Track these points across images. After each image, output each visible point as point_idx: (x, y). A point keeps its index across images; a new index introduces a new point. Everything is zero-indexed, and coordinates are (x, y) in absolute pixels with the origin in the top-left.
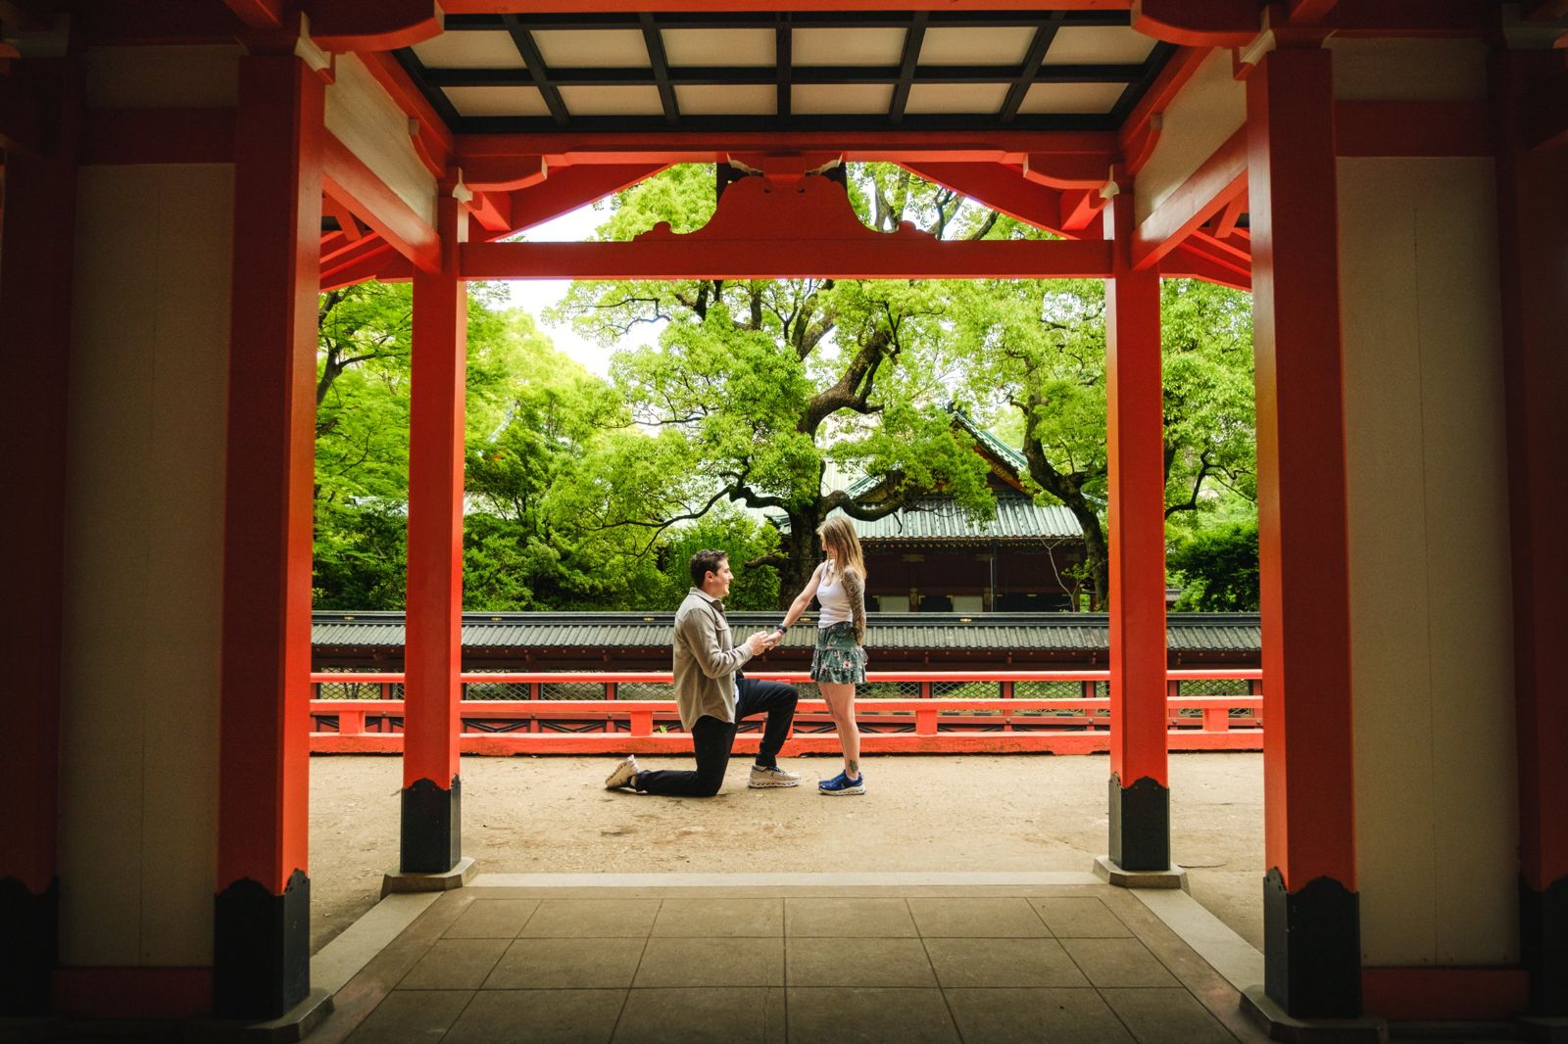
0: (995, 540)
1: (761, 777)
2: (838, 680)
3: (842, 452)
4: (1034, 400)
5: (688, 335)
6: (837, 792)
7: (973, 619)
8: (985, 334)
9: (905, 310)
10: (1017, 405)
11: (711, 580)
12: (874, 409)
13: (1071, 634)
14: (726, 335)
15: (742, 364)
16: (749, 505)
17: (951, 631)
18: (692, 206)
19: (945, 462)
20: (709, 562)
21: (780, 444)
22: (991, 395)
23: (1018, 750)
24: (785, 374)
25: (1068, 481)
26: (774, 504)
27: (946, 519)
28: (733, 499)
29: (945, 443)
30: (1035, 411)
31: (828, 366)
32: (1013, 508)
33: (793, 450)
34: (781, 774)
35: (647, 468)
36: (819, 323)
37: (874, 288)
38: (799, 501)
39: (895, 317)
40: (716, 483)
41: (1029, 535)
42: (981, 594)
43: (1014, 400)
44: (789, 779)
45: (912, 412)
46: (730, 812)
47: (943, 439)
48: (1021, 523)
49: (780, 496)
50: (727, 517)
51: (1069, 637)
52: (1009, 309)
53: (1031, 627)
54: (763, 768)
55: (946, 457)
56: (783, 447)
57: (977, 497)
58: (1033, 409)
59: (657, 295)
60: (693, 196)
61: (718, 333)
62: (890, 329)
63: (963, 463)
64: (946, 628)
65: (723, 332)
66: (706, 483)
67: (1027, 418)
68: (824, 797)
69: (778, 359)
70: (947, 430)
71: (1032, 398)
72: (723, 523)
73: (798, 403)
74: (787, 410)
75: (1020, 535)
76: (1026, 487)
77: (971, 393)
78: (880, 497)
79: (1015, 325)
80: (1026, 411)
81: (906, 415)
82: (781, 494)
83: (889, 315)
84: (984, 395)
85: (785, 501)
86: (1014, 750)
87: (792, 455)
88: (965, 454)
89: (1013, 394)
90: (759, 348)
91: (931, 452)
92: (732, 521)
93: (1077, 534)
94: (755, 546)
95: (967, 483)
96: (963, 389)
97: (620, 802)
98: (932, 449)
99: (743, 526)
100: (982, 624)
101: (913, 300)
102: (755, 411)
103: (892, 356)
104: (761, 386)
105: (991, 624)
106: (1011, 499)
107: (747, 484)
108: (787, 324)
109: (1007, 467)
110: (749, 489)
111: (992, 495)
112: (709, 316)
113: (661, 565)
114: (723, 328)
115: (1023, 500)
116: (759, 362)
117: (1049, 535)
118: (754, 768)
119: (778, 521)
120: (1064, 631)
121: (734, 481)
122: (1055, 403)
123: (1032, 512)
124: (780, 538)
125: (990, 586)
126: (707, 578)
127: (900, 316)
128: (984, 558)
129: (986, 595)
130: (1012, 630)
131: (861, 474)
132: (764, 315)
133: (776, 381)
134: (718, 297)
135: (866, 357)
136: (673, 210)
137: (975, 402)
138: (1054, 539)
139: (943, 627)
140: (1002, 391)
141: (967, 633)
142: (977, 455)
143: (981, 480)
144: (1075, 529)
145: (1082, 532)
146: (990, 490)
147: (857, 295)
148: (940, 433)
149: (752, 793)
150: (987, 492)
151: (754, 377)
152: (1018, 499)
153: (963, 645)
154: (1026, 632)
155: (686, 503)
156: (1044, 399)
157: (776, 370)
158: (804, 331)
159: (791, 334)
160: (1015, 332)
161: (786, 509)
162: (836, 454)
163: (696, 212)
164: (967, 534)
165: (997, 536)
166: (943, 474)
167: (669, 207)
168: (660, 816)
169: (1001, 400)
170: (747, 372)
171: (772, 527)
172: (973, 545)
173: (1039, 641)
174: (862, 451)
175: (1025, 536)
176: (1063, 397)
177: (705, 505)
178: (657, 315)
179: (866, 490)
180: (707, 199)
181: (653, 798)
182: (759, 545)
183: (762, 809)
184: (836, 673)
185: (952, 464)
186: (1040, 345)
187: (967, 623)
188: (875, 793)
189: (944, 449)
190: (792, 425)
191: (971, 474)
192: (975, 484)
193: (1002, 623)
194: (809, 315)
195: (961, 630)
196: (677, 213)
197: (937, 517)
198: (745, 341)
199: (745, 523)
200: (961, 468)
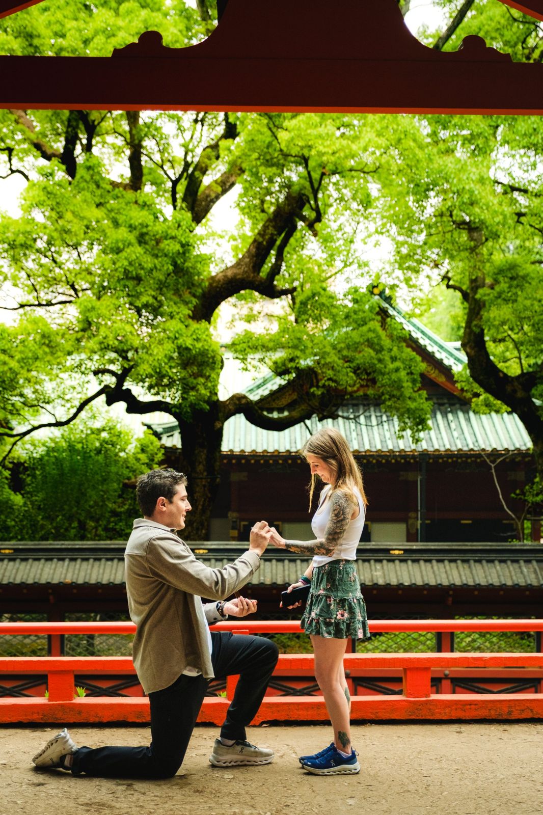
0: (424, 455)
1: (228, 753)
2: (329, 633)
3: (245, 345)
4: (476, 284)
5: (55, 195)
6: (325, 771)
7: (406, 551)
8: (427, 197)
9: (330, 167)
10: (454, 288)
11: (164, 509)
12: (285, 292)
13: (525, 570)
14: (102, 196)
15: (123, 233)
16: (129, 410)
17: (378, 566)
18: (57, 28)
19: (372, 358)
20: (164, 486)
21: (171, 335)
22: (422, 276)
23: (529, 715)
24: (178, 247)
25: (516, 384)
26: (161, 410)
27: (364, 428)
28: (109, 402)
29: (371, 335)
30: (478, 296)
31: (222, 237)
32: (445, 415)
33: (189, 342)
34: (252, 749)
35: (5, 363)
36: (216, 182)
37: (292, 139)
38: (192, 406)
39: (316, 176)
40: (88, 382)
41: (465, 449)
42: (404, 520)
43: (451, 283)
44: (262, 754)
45: (331, 297)
46: (198, 799)
47: (370, 330)
48: (456, 434)
49: (168, 400)
50: (97, 425)
51: (522, 572)
52: (459, 166)
53: (476, 561)
54: (231, 742)
55: (373, 353)
56: (176, 338)
57: (409, 402)
58: (476, 293)
59: (10, 143)
60: (59, 15)
61: (93, 193)
62: (308, 192)
63: (394, 359)
64: (372, 562)
65: (99, 192)
66: (74, 383)
67: (466, 305)
68: (310, 777)
69: (169, 228)
70: (374, 319)
71: (472, 281)
72: (93, 433)
73: (191, 285)
74: (177, 292)
75: (454, 449)
76: (462, 390)
77: (399, 273)
78: (284, 401)
79: (467, 187)
80: (465, 296)
81: (324, 300)
82: (171, 396)
83: (309, 173)
84: (413, 276)
85: (175, 406)
86: (524, 716)
87: (187, 349)
88: (395, 349)
89: (450, 275)
90: (145, 213)
91: (355, 347)
92: (104, 430)
93: (523, 448)
94: (132, 461)
95: (398, 385)
96: (388, 268)
97: (56, 787)
98: (355, 343)
99: (117, 436)
100: (415, 556)
101: (342, 154)
102: (141, 293)
103: (311, 226)
104: (148, 262)
105: (426, 557)
106: (443, 404)
107: (127, 385)
108: (175, 183)
109: (438, 365)
110: (129, 391)
111: (427, 399)
112: (81, 172)
113: (17, 485)
114: (98, 186)
115: (458, 406)
116: (144, 230)
117: (489, 449)
118: (218, 742)
119: (159, 430)
120: (516, 565)
121: (111, 381)
122: (503, 286)
123: (468, 420)
124: (163, 451)
125: (416, 511)
126: (159, 507)
127: (323, 174)
128: (410, 476)
129: (410, 522)
130: (453, 565)
131: (265, 371)
132: (145, 171)
133: (166, 255)
134: (88, 148)
135: (274, 227)
136: (35, 33)
137: (403, 285)
138: (495, 454)
139: (368, 561)
140: (436, 271)
141: (398, 567)
142: (409, 350)
143: (414, 381)
144: (522, 443)
145: (530, 445)
146: (424, 393)
147: (268, 147)
148: (365, 323)
149: (217, 774)
150: (420, 395)
151: (139, 250)
152: (451, 405)
153: (394, 582)
154: (470, 567)
155: (48, 406)
156: (488, 281)
157: (166, 242)
158: (197, 192)
159: (179, 196)
160: (467, 196)
161: (175, 415)
162: (238, 348)
163: (63, 36)
164: (391, 447)
165: (426, 450)
166: (368, 374)
167: (29, 29)
168: (114, 804)
169: (434, 283)
170: (130, 244)
171: (153, 438)
172: (396, 460)
173: (486, 577)
174: (271, 345)
175: (460, 450)
176: (512, 278)
177: (74, 410)
178: (11, 169)
179: (266, 393)
180: (76, 19)
181: (96, 782)
182: (138, 460)
183: (238, 794)
184: (328, 624)
185: (380, 361)
186: (496, 212)
187: (398, 555)
188: (372, 773)
189: (370, 344)
190: (186, 311)
191: (403, 374)
192: (407, 384)
193: (441, 556)
194: (204, 171)
195: (391, 564)
196: (39, 36)
197: (353, 426)
198: (127, 204)
199: (120, 433)
200: (392, 366)
